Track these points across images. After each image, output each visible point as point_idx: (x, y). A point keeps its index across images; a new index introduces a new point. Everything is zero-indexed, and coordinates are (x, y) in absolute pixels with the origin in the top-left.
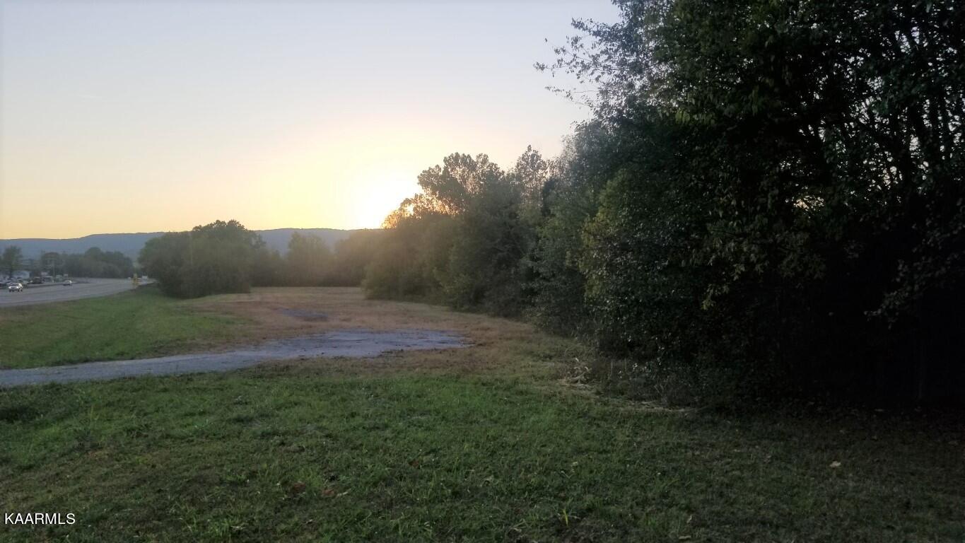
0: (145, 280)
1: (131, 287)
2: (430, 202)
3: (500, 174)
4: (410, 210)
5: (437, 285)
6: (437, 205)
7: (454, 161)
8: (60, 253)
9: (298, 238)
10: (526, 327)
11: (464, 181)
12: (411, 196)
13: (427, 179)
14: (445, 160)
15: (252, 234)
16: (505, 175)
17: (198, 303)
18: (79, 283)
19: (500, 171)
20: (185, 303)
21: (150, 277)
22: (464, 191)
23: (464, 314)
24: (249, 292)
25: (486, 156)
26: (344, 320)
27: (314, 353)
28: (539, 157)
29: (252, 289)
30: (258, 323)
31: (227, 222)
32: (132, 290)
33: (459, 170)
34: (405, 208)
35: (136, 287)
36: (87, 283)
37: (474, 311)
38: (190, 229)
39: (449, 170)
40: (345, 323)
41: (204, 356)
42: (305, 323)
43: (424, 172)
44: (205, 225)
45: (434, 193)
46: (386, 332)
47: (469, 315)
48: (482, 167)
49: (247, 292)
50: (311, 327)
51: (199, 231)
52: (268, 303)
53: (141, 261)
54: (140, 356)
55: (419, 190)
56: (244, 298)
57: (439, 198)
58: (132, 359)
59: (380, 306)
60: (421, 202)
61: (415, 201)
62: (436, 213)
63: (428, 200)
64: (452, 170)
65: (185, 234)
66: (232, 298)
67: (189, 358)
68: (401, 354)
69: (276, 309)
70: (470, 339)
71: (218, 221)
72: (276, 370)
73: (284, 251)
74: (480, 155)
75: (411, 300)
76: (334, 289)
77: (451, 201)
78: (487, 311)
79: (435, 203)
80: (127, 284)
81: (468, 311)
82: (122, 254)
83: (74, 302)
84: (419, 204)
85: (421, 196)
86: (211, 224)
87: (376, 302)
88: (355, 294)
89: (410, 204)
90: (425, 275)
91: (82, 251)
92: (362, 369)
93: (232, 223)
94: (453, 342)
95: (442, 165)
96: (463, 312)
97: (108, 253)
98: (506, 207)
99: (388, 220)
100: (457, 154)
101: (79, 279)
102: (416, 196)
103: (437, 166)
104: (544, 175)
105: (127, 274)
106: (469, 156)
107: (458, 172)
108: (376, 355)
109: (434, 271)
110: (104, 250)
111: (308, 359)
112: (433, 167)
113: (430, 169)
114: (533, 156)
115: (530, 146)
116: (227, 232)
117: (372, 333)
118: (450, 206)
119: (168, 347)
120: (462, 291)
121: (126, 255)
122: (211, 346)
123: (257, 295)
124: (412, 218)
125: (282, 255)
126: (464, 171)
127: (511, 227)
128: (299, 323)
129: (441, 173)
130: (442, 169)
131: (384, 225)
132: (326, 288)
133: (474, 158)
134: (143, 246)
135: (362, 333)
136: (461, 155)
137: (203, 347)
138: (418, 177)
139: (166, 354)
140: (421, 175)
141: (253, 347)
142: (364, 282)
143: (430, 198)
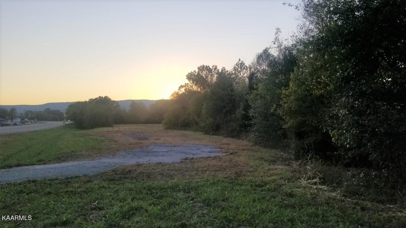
0: (69, 122)
1: (62, 125)
2: (192, 86)
3: (226, 72)
4: (183, 90)
5: (197, 124)
6: (195, 88)
7: (202, 68)
8: (33, 111)
9: (134, 104)
10: (245, 142)
11: (207, 77)
12: (183, 84)
13: (190, 77)
14: (199, 68)
15: (114, 102)
16: (229, 72)
17: (90, 131)
18: (40, 123)
19: (226, 70)
20: (84, 131)
21: (71, 120)
22: (206, 81)
23: (211, 136)
24: (113, 127)
25: (216, 66)
26: (156, 139)
27: (144, 160)
28: (244, 64)
29: (114, 125)
30: (116, 141)
31: (104, 97)
32: (63, 126)
33: (204, 73)
34: (181, 89)
35: (64, 125)
36: (45, 123)
37: (216, 135)
38: (87, 100)
39: (200, 72)
40: (156, 141)
41: (85, 162)
42: (138, 141)
43: (189, 73)
44: (94, 98)
45: (193, 83)
46: (179, 146)
47: (214, 137)
48: (215, 71)
49: (112, 126)
50: (141, 143)
51: (92, 101)
52: (121, 131)
53: (67, 113)
54: (50, 162)
55: (187, 81)
56: (110, 129)
57: (196, 85)
58: (45, 164)
59: (172, 133)
60: (188, 87)
61: (185, 86)
62: (194, 91)
63: (191, 86)
64: (201, 72)
65: (86, 102)
66: (105, 129)
67: (75, 164)
68: (192, 161)
69: (124, 134)
70: (224, 150)
71: (100, 97)
72: (123, 174)
73: (128, 109)
74: (214, 66)
75: (185, 130)
76: (150, 125)
77: (200, 86)
78: (222, 135)
79: (194, 87)
80: (60, 123)
81: (213, 134)
82: (59, 111)
83: (36, 131)
84: (187, 88)
85: (188, 84)
86: (97, 98)
87: (168, 130)
88: (159, 127)
89: (183, 88)
90: (191, 119)
91: (43, 110)
92: (174, 172)
93: (106, 97)
94: (216, 152)
95: (197, 70)
96: (211, 135)
97: (53, 110)
98: (229, 87)
99: (172, 95)
100: (203, 65)
101: (40, 122)
102: (186, 84)
103: (195, 71)
104: (247, 72)
105: (61, 119)
106: (209, 66)
107: (204, 74)
108: (179, 161)
109: (195, 116)
110: (52, 109)
111: (141, 165)
112: (193, 71)
113: (191, 72)
114: (241, 63)
115: (240, 59)
116: (104, 101)
117: (171, 146)
118: (200, 88)
119: (66, 156)
120: (210, 125)
121: (61, 111)
122: (90, 155)
123: (116, 128)
124: (183, 94)
125: (127, 110)
126: (206, 73)
127: (232, 96)
128: (135, 141)
129: (196, 74)
130: (197, 72)
131: (171, 98)
132: (146, 125)
133: (211, 67)
134: (67, 107)
135: (167, 146)
136: (205, 66)
137: (85, 156)
138: (186, 76)
139: (64, 161)
140: (188, 75)
141: (111, 156)
142: (163, 122)
143: (192, 85)
